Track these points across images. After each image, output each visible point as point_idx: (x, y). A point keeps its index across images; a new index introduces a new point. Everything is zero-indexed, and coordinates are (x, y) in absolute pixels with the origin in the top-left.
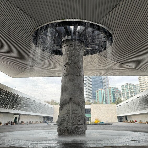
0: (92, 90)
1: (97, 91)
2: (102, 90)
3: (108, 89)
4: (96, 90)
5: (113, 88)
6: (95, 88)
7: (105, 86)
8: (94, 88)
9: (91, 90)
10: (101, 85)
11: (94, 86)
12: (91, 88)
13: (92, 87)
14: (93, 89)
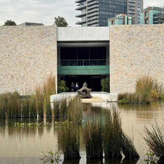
0: (98, 17)
1: (112, 19)
2: (124, 17)
3: (142, 14)
4: (109, 16)
5: (155, 9)
6: (107, 13)
7: (133, 9)
8: (104, 13)
9: (95, 17)
10: (123, 4)
11: (104, 9)
12: (95, 14)
13: (100, 10)
14: (102, 15)
